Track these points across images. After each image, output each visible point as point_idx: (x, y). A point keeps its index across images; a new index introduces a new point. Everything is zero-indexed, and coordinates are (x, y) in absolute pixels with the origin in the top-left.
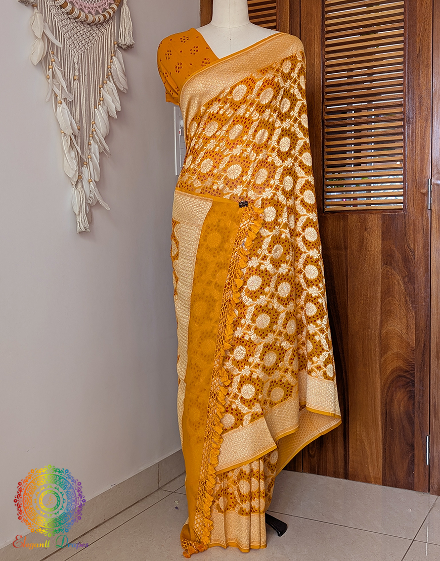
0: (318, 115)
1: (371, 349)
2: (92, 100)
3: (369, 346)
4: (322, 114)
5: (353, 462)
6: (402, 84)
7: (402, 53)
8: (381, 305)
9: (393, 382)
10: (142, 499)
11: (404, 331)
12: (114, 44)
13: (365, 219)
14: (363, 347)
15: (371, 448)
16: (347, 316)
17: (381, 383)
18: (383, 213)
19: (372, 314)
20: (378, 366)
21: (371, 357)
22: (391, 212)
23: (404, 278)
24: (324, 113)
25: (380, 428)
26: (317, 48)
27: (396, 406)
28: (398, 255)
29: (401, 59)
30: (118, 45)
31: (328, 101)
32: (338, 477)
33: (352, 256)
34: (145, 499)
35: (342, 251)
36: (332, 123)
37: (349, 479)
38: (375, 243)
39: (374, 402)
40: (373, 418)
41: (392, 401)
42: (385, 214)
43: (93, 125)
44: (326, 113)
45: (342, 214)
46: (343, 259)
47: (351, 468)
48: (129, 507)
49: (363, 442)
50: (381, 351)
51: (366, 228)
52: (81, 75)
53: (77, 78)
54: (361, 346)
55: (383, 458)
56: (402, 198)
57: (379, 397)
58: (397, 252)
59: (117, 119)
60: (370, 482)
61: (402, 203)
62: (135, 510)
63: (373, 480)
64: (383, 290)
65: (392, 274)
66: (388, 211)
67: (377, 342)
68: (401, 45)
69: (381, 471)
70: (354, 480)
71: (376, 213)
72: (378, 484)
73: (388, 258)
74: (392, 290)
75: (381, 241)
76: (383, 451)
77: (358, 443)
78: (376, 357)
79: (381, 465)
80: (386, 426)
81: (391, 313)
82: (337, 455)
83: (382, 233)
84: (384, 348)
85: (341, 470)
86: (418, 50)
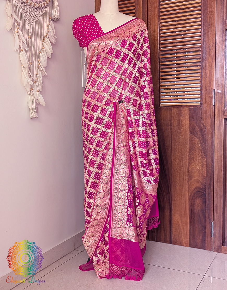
1: (184, 177)
2: (38, 48)
3: (183, 176)
5: (174, 235)
6: (200, 40)
7: (200, 23)
8: (189, 155)
9: (195, 194)
10: (66, 255)
11: (201, 168)
12: (50, 19)
13: (181, 110)
14: (179, 176)
15: (183, 228)
16: (171, 160)
17: (189, 195)
18: (190, 107)
19: (184, 159)
20: (187, 186)
21: (184, 181)
22: (194, 107)
23: (200, 141)
24: (160, 55)
25: (188, 218)
26: (156, 20)
27: (196, 207)
28: (197, 129)
29: (200, 27)
30: (51, 19)
32: (167, 243)
33: (174, 129)
34: (67, 255)
35: (169, 127)
36: (164, 60)
37: (172, 244)
38: (186, 123)
39: (185, 204)
40: (184, 213)
41: (194, 204)
42: (191, 107)
43: (39, 61)
45: (169, 107)
46: (169, 131)
47: (173, 238)
48: (59, 260)
49: (179, 225)
50: (189, 178)
51: (181, 115)
52: (32, 35)
53: (30, 37)
54: (179, 175)
55: (190, 233)
56: (200, 99)
57: (188, 202)
58: (197, 128)
59: (51, 59)
60: (183, 245)
61: (200, 102)
62: (62, 261)
63: (184, 244)
64: (190, 147)
65: (194, 139)
66: (193, 106)
67: (187, 173)
68: (200, 19)
69: (189, 240)
70: (175, 245)
71: (186, 107)
72: (187, 246)
73: (192, 131)
74: (194, 147)
75: (189, 122)
76: (190, 229)
77: (177, 225)
78: (186, 181)
79: (189, 237)
80: (191, 217)
81: (194, 158)
82: (166, 232)
83: (190, 117)
84: (190, 177)
85: (168, 239)
86: (208, 22)
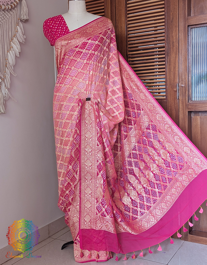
0: (125, 53)
2: (6, 48)
4: (127, 51)
6: (164, 36)
7: (164, 20)
12: (18, 20)
22: (159, 100)
24: (128, 51)
26: (123, 18)
29: (163, 24)
30: (20, 20)
31: (129, 45)
36: (131, 56)
43: (6, 60)
44: (129, 51)
56: (165, 93)
59: (19, 57)
61: (165, 96)
68: (163, 17)
86: (171, 19)
